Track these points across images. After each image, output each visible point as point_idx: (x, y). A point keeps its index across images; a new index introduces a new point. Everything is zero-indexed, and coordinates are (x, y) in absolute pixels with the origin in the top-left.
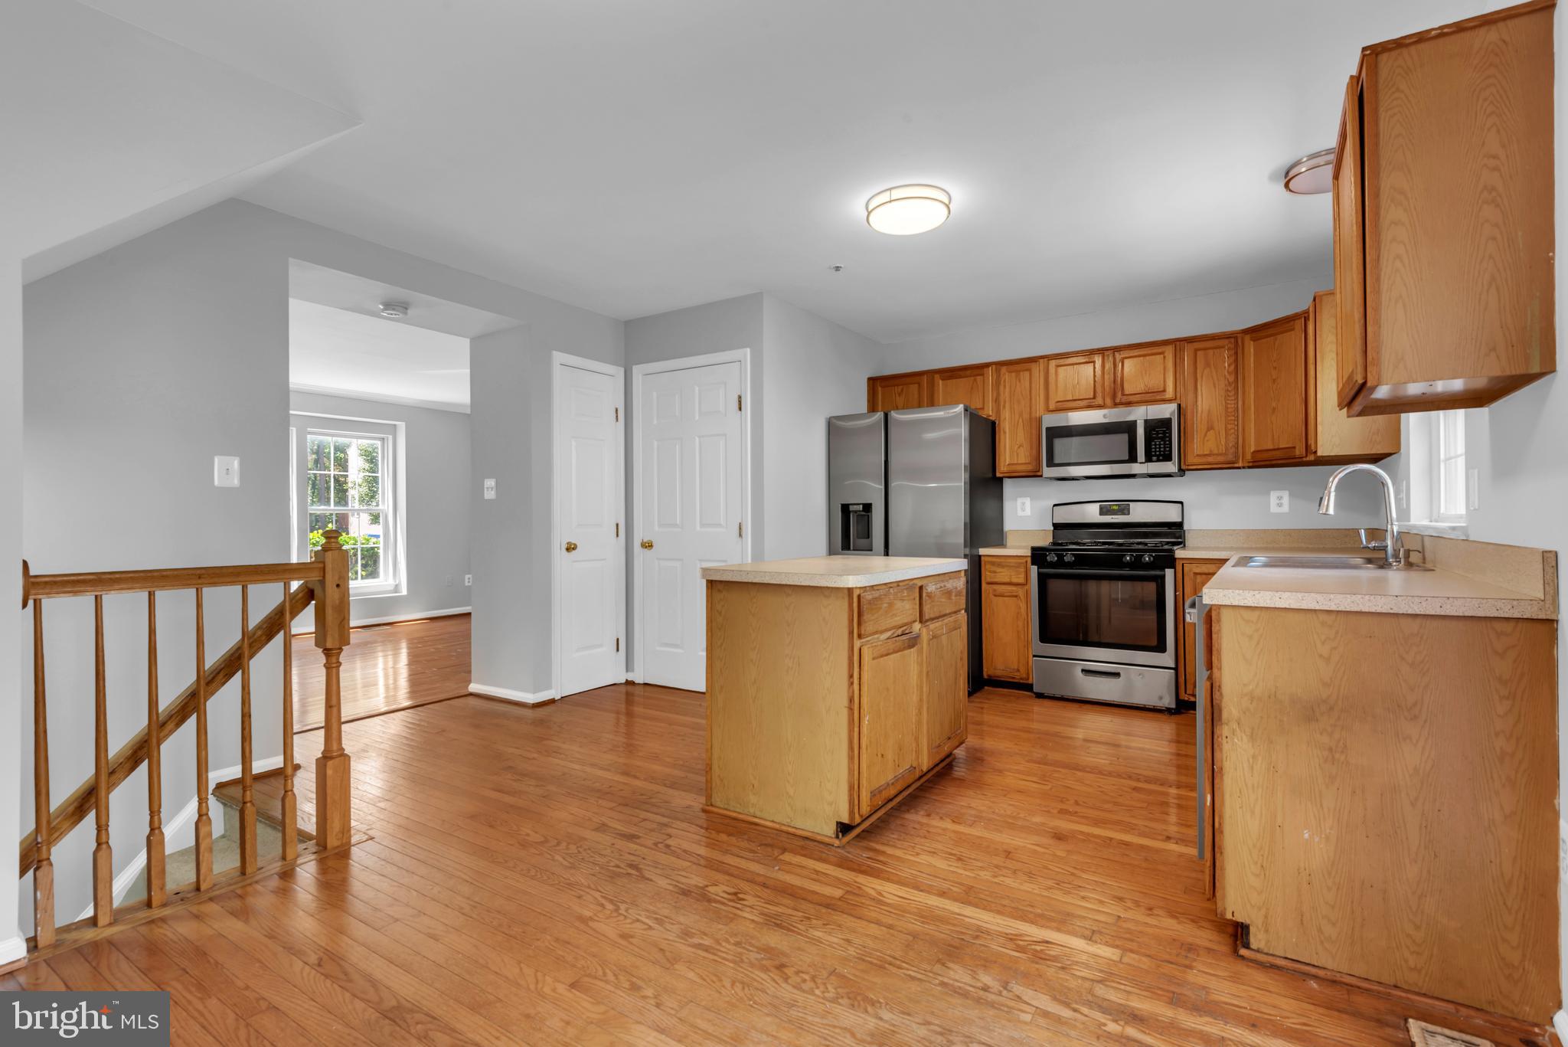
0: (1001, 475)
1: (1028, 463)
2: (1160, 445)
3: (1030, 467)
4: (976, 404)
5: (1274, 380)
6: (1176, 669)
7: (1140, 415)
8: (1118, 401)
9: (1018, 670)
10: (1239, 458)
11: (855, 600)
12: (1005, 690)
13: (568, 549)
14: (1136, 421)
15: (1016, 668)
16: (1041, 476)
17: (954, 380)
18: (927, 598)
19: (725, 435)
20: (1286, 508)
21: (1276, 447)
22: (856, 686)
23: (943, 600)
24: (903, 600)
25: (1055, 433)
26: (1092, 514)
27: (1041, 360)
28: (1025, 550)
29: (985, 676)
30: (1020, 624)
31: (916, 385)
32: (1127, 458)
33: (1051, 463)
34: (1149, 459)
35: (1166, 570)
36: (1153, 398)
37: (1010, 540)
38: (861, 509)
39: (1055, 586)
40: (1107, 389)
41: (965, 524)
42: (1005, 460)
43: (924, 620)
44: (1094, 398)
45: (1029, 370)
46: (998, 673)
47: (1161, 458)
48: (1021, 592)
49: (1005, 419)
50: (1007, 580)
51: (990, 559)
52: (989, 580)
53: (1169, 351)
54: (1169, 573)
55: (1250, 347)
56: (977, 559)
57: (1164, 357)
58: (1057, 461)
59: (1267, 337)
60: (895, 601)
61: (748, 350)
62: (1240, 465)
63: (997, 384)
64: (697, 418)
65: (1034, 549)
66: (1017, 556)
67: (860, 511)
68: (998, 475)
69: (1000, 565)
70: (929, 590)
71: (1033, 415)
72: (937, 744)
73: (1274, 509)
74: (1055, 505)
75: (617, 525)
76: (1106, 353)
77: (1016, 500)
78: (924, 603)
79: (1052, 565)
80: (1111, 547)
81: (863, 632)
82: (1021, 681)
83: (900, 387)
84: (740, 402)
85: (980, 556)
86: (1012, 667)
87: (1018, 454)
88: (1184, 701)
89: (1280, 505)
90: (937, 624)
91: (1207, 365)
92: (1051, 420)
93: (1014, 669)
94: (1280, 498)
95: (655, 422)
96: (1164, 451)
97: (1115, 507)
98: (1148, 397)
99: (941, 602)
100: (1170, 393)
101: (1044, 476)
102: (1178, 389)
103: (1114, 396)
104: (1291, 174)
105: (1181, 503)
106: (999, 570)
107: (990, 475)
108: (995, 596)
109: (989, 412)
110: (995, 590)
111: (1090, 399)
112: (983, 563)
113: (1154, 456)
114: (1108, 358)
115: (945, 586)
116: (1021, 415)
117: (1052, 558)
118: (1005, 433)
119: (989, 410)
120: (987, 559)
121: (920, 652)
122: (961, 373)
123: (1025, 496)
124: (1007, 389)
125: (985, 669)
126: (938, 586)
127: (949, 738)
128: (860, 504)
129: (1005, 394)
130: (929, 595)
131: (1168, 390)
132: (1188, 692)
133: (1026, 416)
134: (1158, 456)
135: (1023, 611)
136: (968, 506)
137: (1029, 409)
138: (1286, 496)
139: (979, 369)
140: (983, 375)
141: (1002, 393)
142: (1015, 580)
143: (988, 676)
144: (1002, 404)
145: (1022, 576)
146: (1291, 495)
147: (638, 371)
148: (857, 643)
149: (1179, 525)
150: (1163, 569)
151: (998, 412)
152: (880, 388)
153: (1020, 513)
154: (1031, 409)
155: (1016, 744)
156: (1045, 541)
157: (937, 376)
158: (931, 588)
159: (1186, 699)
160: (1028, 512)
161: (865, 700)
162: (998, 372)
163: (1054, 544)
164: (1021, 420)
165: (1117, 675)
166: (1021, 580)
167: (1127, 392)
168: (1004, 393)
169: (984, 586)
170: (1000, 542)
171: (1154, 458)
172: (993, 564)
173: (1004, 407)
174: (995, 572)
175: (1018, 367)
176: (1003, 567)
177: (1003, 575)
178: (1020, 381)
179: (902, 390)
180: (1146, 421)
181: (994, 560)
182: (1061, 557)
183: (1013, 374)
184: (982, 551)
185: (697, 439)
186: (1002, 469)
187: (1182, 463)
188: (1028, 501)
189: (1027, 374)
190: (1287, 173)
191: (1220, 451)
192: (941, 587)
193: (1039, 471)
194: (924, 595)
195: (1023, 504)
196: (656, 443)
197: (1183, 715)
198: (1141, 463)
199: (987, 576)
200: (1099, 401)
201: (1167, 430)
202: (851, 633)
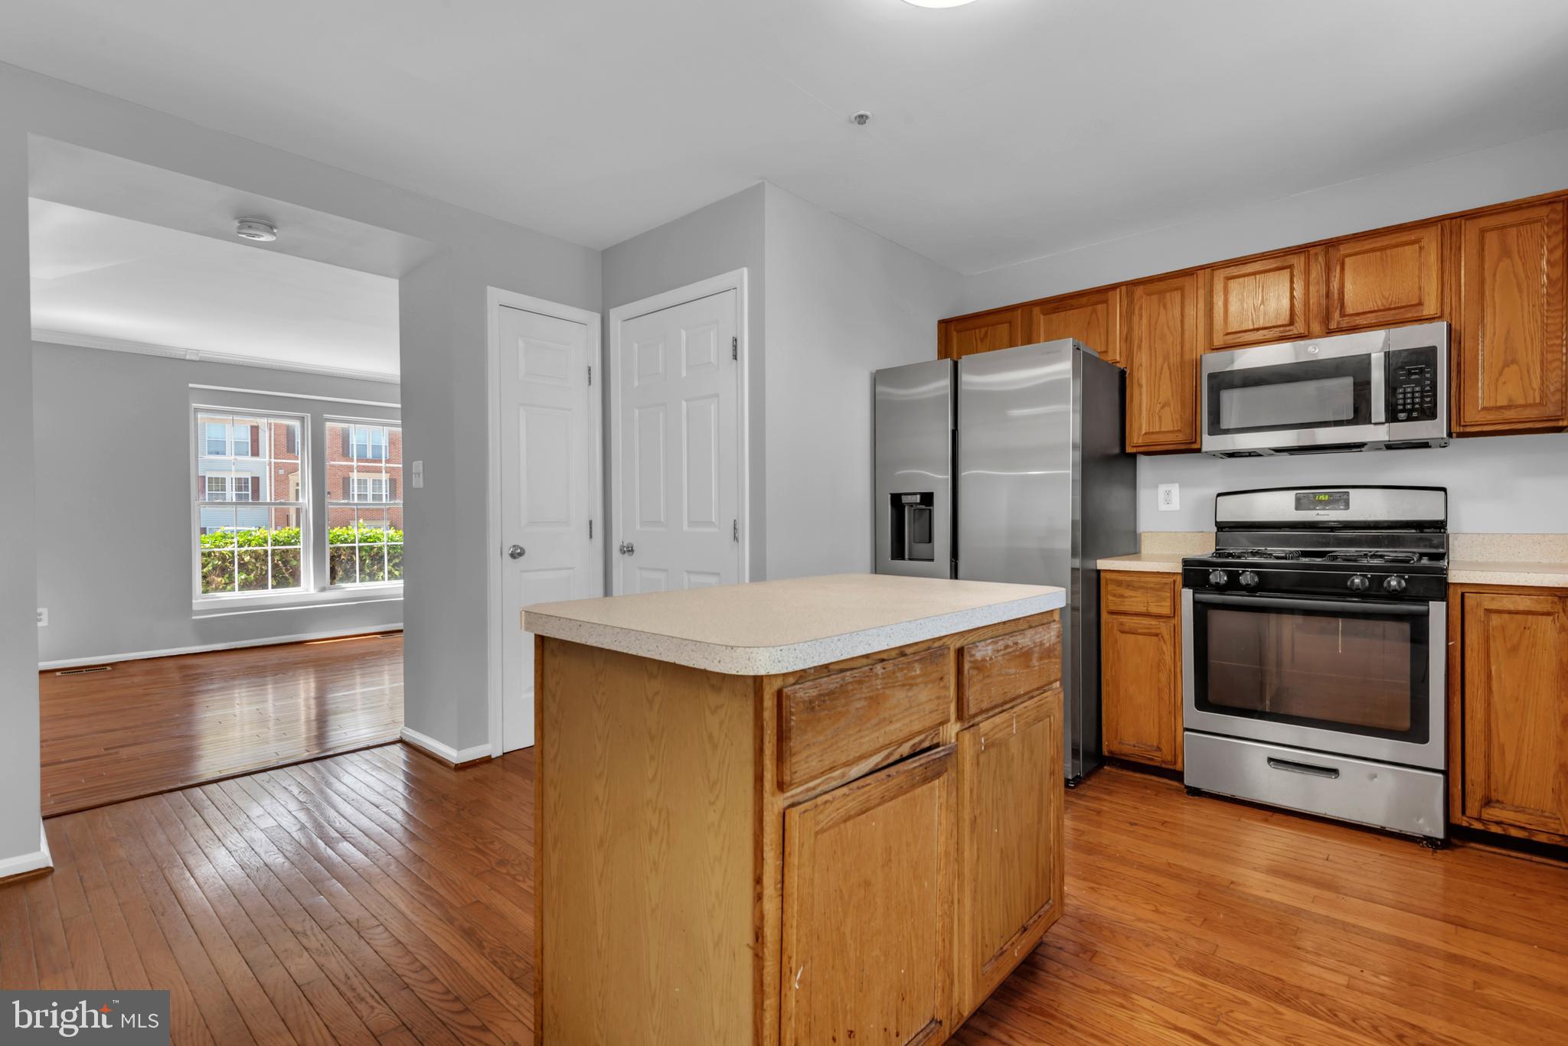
0: (1134, 450)
1: (1179, 431)
2: (1413, 392)
3: (1180, 437)
4: (1094, 348)
6: (1446, 773)
7: (1373, 344)
8: (1333, 326)
9: (1159, 749)
11: (769, 702)
12: (1138, 775)
13: (513, 556)
14: (1369, 355)
15: (1155, 744)
16: (1199, 451)
17: (1062, 314)
18: (974, 672)
19: (717, 396)
22: (770, 906)
23: (1012, 671)
24: (911, 685)
25: (1222, 382)
26: (1279, 507)
27: (1201, 273)
28: (1172, 564)
29: (1105, 752)
30: (1163, 677)
31: (1006, 326)
32: (1351, 416)
33: (1216, 428)
34: (1392, 416)
35: (1430, 602)
36: (1398, 317)
37: (1146, 547)
38: (918, 501)
39: (1220, 621)
40: (1313, 307)
41: (1074, 523)
42: (1140, 429)
43: (966, 715)
44: (1292, 322)
45: (1181, 289)
46: (1126, 749)
47: (1415, 414)
48: (1164, 628)
49: (1141, 365)
50: (1142, 609)
51: (1114, 576)
52: (1112, 608)
53: (1431, 241)
54: (1437, 611)
56: (1094, 575)
57: (1421, 248)
58: (1224, 425)
60: (888, 692)
61: (745, 270)
63: (1128, 317)
64: (684, 374)
65: (1186, 562)
66: (1158, 573)
67: (916, 504)
68: (1129, 450)
69: (1129, 586)
70: (979, 656)
71: (1187, 357)
72: (997, 948)
74: (1219, 495)
75: (591, 522)
76: (1313, 251)
77: (1157, 487)
78: (966, 681)
79: (1219, 588)
80: (1318, 561)
81: (787, 778)
82: (1164, 766)
83: (983, 330)
84: (735, 347)
85: (1099, 572)
86: (1149, 744)
87: (1160, 417)
88: (1460, 827)
90: (998, 720)
91: (1506, 253)
92: (1214, 363)
93: (1152, 746)
95: (636, 384)
96: (1421, 404)
97: (1322, 497)
98: (1389, 316)
99: (1007, 674)
100: (1431, 308)
101: (1204, 449)
102: (1447, 300)
103: (1327, 318)
105: (1444, 490)
106: (1128, 593)
107: (1116, 450)
108: (1123, 632)
109: (1116, 355)
110: (1122, 624)
111: (1284, 327)
112: (1103, 582)
113: (1402, 411)
114: (1317, 260)
115: (1016, 644)
116: (1166, 358)
117: (1219, 577)
118: (1140, 386)
119: (1115, 352)
120: (1109, 576)
121: (958, 785)
122: (1074, 302)
123: (1172, 482)
124: (1145, 320)
125: (1105, 743)
126: (1001, 644)
127: (1025, 929)
128: (915, 494)
129: (1141, 327)
130: (979, 666)
131: (1426, 303)
132: (1468, 812)
133: (1175, 359)
134: (1410, 412)
135: (1168, 658)
136: (1079, 498)
137: (1179, 348)
139: (1100, 295)
140: (1106, 301)
141: (1136, 328)
142: (1154, 610)
143: (1110, 752)
144: (1136, 342)
145: (1168, 603)
147: (616, 315)
148: (775, 803)
149: (1440, 526)
150: (1425, 600)
151: (1130, 357)
152: (955, 333)
153: (1163, 507)
154: (1182, 347)
155: (1157, 911)
156: (1203, 548)
157: (1036, 310)
158: (983, 651)
159: (1465, 824)
160: (1176, 505)
161: (792, 935)
162: (1130, 296)
163: (1218, 553)
164: (1166, 365)
165: (1333, 772)
166: (1165, 609)
167: (1349, 310)
168: (1140, 325)
169: (1104, 616)
170: (1133, 548)
171: (1402, 416)
172: (1119, 583)
173: (1140, 347)
174: (1122, 596)
175: (1162, 285)
176: (1135, 588)
177: (1136, 601)
178: (1165, 307)
179: (986, 333)
180: (1388, 355)
181: (1121, 577)
182: (1233, 577)
183: (1155, 297)
184: (1103, 564)
185: (684, 404)
186: (1135, 442)
187: (1453, 423)
188: (1175, 489)
189: (1177, 295)
192: (1007, 647)
193: (1195, 442)
194: (967, 666)
195: (1168, 493)
196: (637, 412)
197: (1458, 852)
198: (1376, 424)
199: (1109, 602)
200: (1299, 327)
201: (1427, 367)
202: (759, 779)
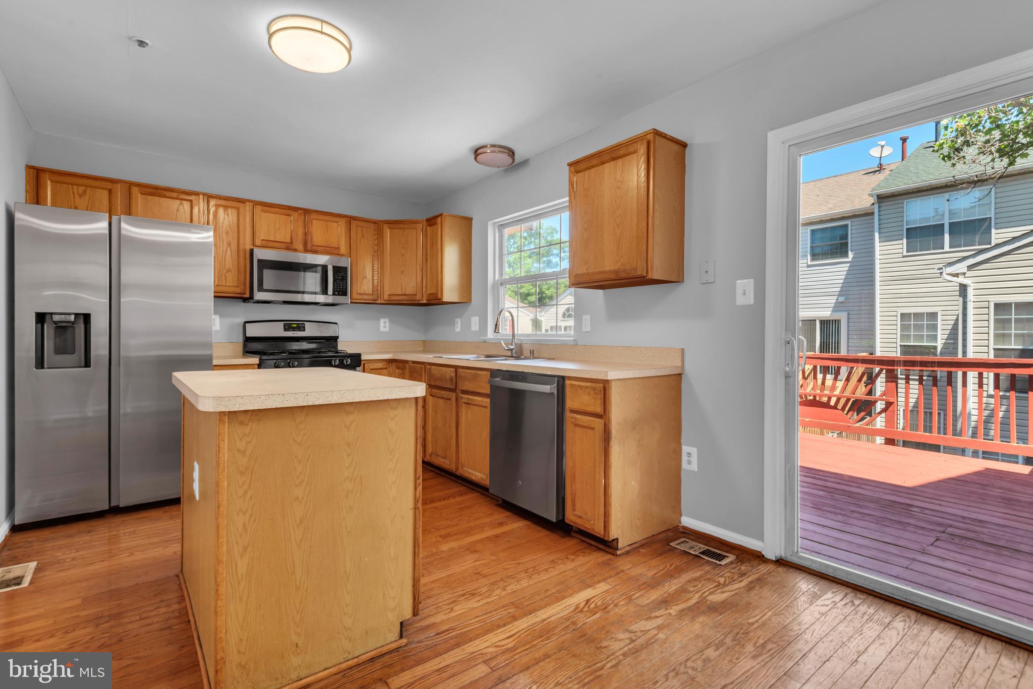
1: (238, 285)
2: (340, 284)
5: (403, 255)
7: (328, 261)
8: (309, 249)
10: (378, 299)
14: (327, 265)
16: (252, 299)
20: (387, 329)
21: (404, 293)
25: (263, 264)
27: (248, 203)
32: (319, 291)
33: (261, 289)
34: (335, 292)
40: (300, 239)
44: (292, 243)
53: (342, 223)
55: (387, 232)
57: (338, 225)
58: (267, 287)
59: (398, 228)
62: (379, 302)
71: (241, 247)
73: (382, 329)
74: (247, 322)
87: (226, 277)
89: (385, 327)
91: (363, 237)
92: (258, 254)
94: (385, 323)
96: (343, 289)
97: (295, 326)
100: (343, 250)
101: (255, 299)
102: (347, 248)
103: (306, 245)
104: (479, 151)
105: (338, 324)
111: (288, 243)
113: (337, 291)
114: (301, 216)
116: (229, 244)
131: (341, 248)
133: (234, 246)
134: (339, 292)
137: (236, 241)
138: (387, 320)
139: (186, 195)
140: (190, 200)
146: (390, 321)
149: (335, 337)
154: (238, 241)
164: (229, 249)
167: (315, 244)
175: (226, 203)
178: (228, 216)
180: (333, 266)
190: (476, 151)
191: (370, 293)
198: (329, 295)
200: (295, 246)
201: (344, 275)
